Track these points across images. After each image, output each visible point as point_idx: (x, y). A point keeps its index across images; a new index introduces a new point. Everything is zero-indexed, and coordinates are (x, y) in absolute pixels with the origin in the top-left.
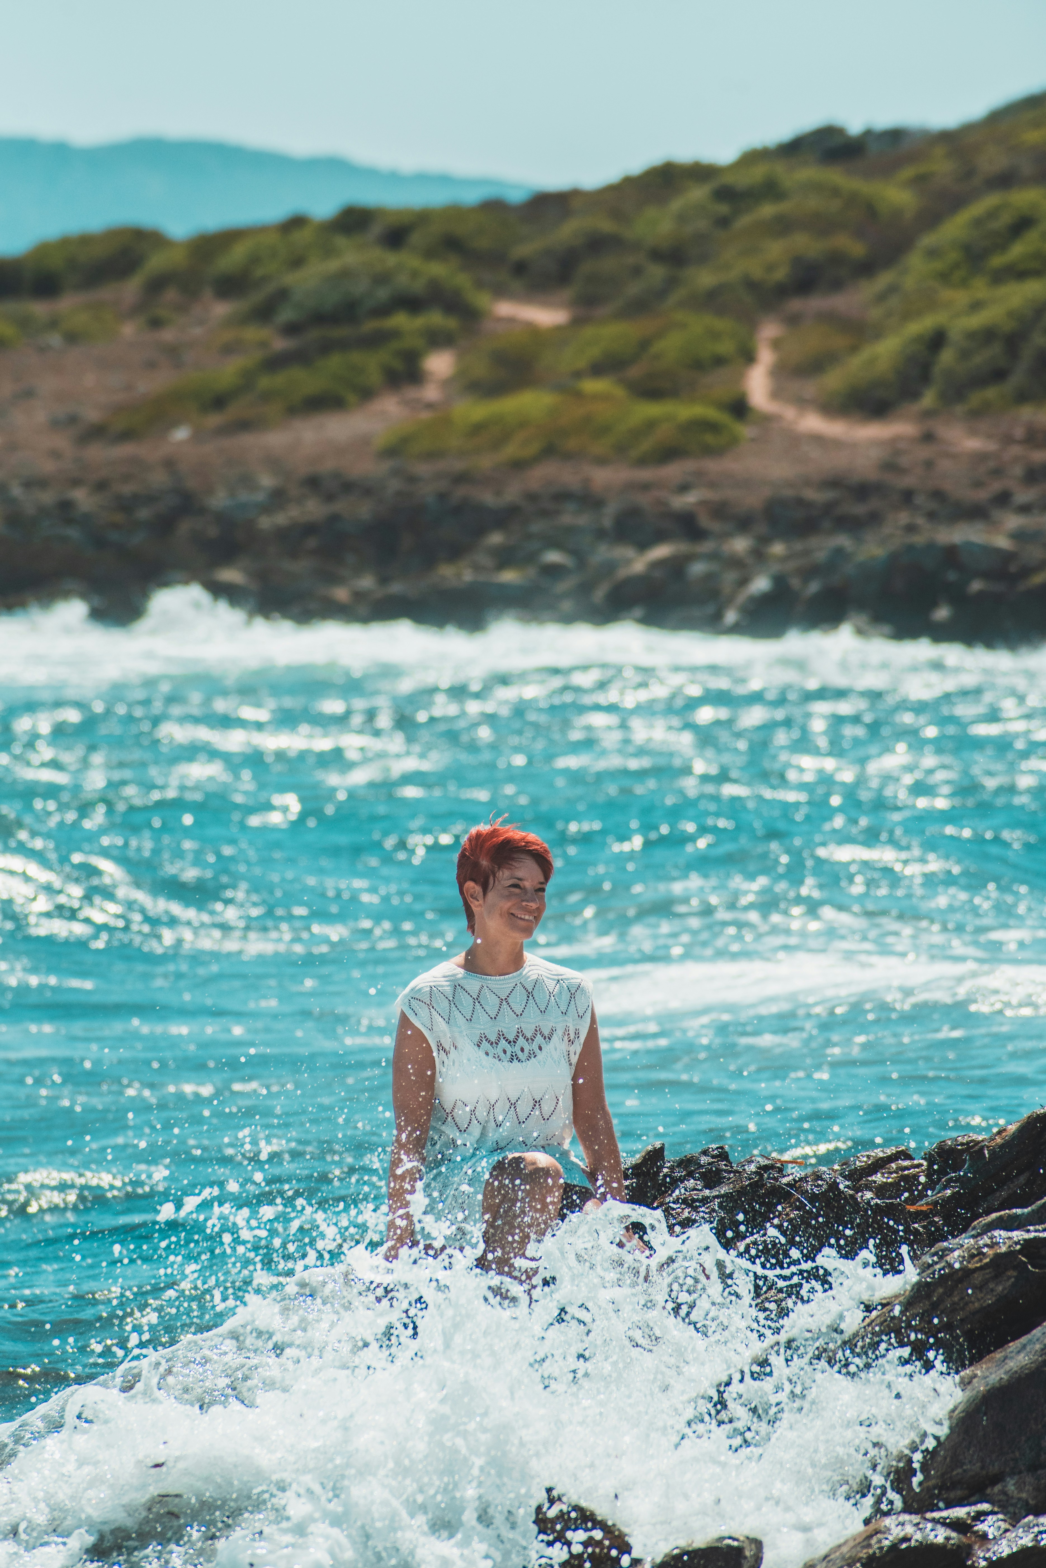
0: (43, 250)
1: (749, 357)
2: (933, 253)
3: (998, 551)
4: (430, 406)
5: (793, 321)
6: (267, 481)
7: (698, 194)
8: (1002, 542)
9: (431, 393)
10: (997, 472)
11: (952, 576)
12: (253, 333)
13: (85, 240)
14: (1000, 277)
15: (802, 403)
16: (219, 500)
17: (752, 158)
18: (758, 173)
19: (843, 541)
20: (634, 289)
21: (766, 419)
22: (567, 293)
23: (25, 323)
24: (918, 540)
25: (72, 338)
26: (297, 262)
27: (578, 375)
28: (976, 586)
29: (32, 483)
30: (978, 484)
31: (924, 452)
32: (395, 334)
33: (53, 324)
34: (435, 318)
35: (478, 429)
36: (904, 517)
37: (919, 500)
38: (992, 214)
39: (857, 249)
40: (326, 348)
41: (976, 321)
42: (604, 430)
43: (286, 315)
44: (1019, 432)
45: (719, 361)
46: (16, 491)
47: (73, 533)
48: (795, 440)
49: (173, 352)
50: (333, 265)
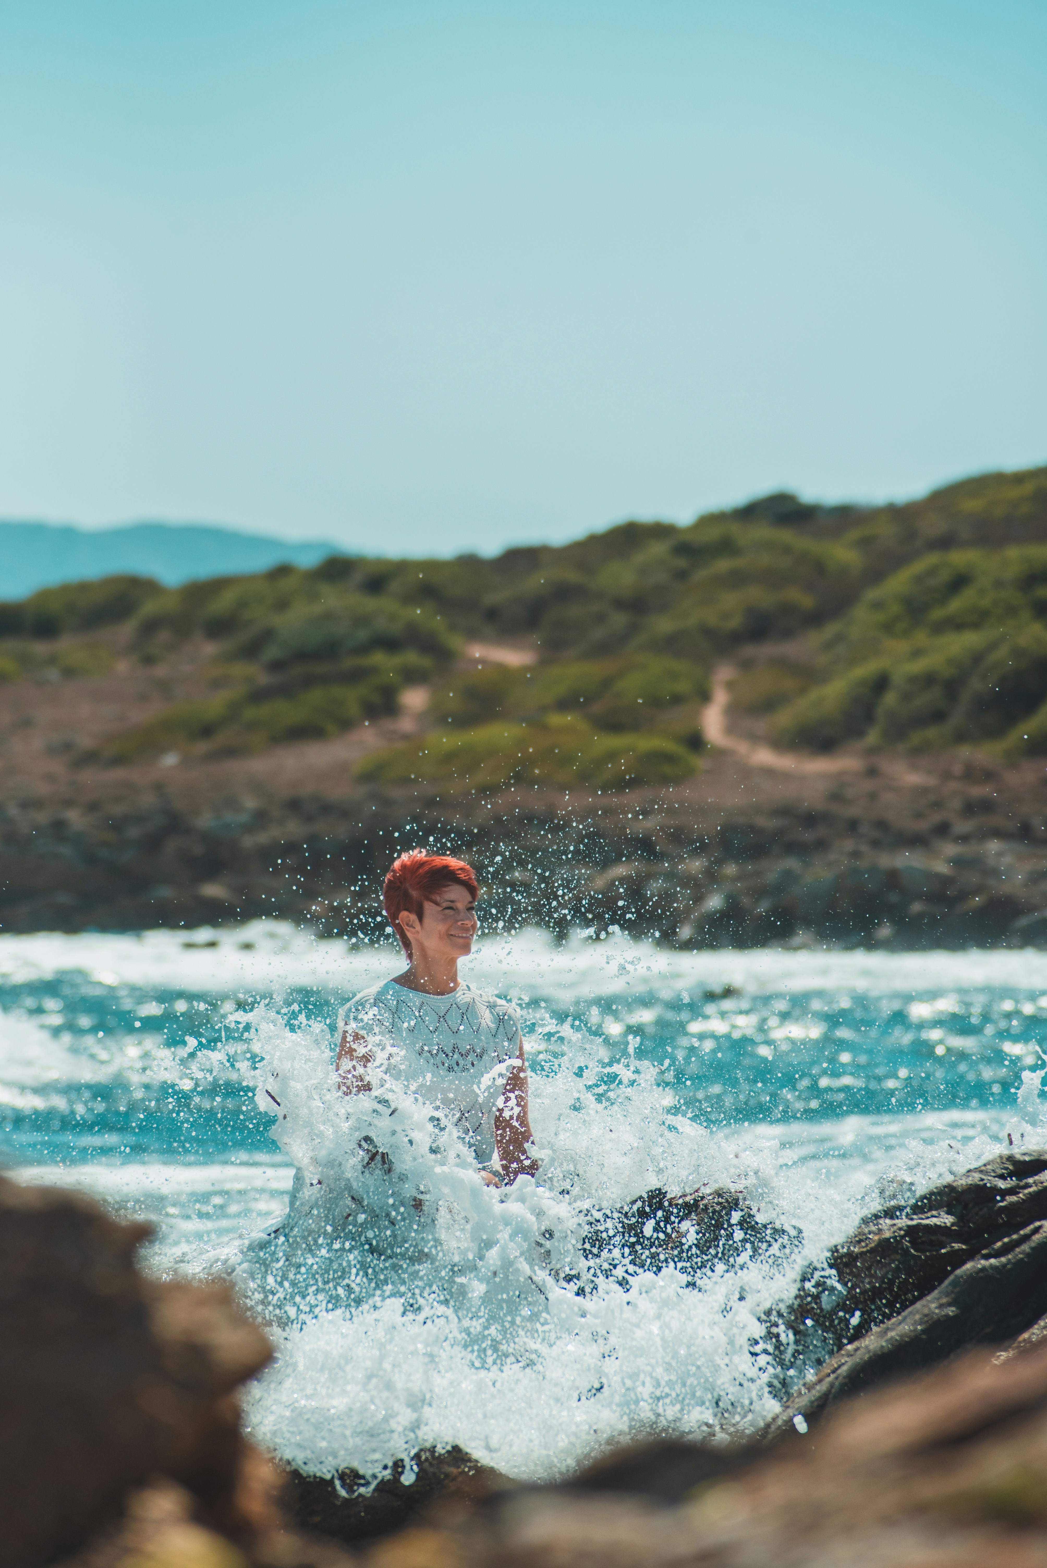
0: (44, 596)
1: (704, 696)
2: (878, 606)
3: (938, 876)
4: (406, 737)
5: (747, 665)
6: (250, 803)
7: (658, 549)
8: (942, 868)
9: (406, 725)
10: (937, 805)
11: (893, 898)
12: (242, 670)
13: (84, 587)
14: (940, 628)
15: (754, 739)
16: (205, 821)
17: (709, 520)
18: (714, 533)
19: (791, 863)
20: (598, 634)
21: (720, 753)
22: (536, 639)
23: (25, 660)
24: (862, 864)
25: (69, 673)
26: (282, 605)
27: (544, 709)
28: (917, 907)
29: (29, 804)
30: (919, 815)
31: (867, 785)
32: (373, 671)
33: (52, 660)
34: (412, 658)
35: (450, 757)
36: (849, 845)
37: (864, 829)
38: (932, 572)
39: (806, 601)
40: (308, 682)
41: (918, 666)
42: (567, 760)
43: (272, 652)
44: (958, 769)
45: (677, 699)
46: (13, 811)
47: (66, 850)
48: (747, 772)
49: (165, 687)
50: (316, 609)
